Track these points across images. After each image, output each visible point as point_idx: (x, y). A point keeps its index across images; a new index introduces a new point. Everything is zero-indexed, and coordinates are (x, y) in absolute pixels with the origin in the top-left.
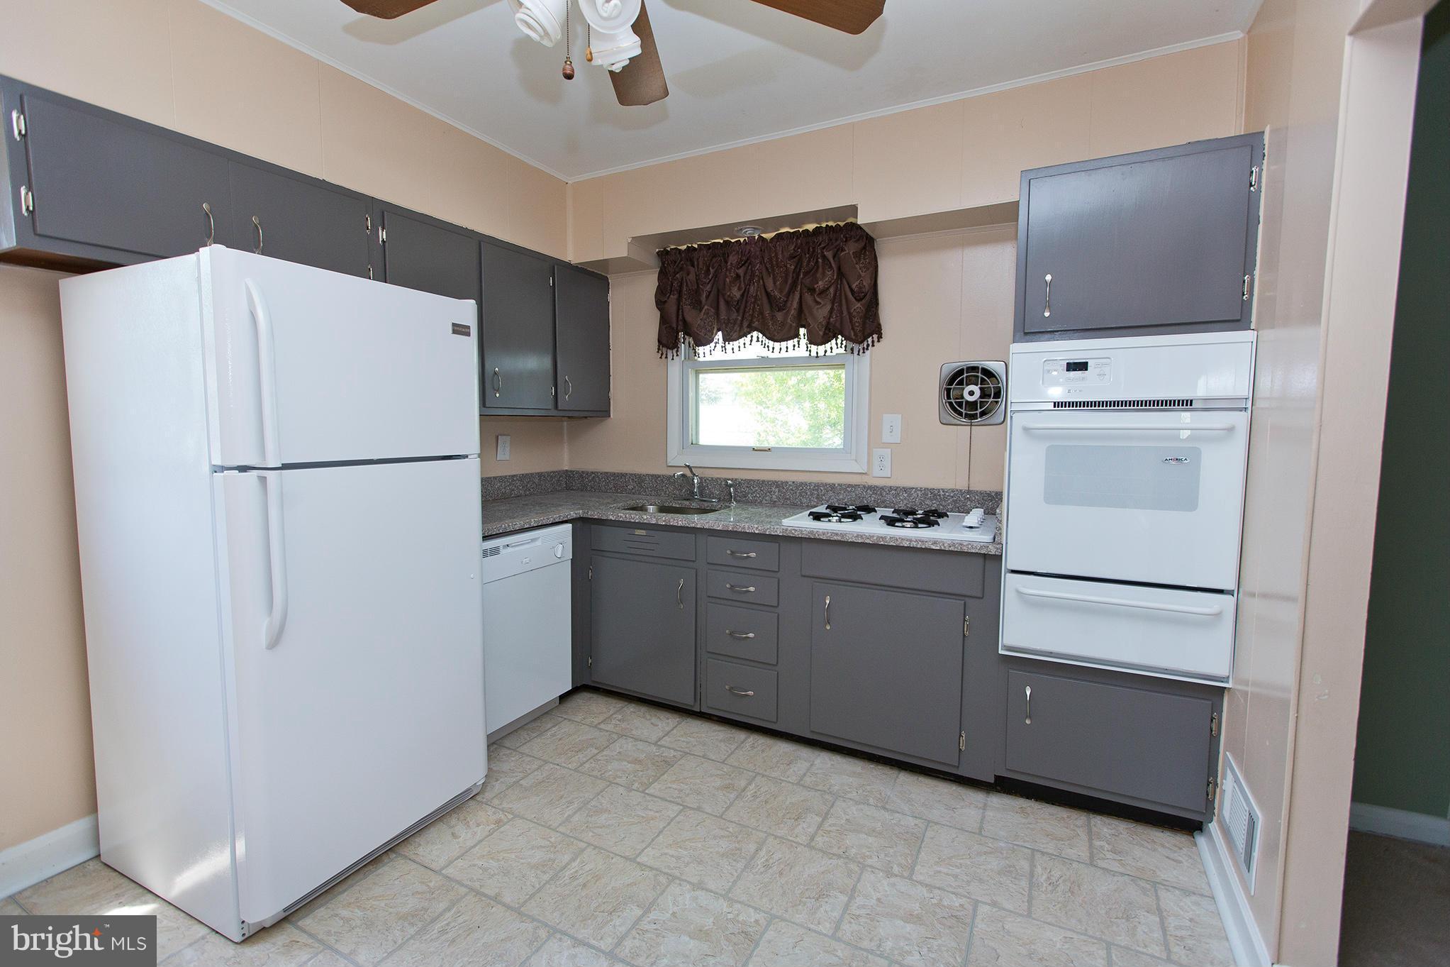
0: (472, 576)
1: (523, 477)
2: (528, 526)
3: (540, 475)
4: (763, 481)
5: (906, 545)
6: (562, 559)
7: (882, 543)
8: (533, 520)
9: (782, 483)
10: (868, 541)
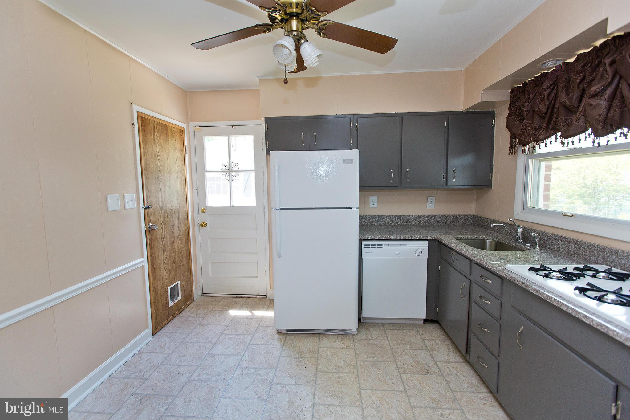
0: (351, 253)
1: (441, 217)
2: (399, 239)
3: (454, 216)
4: (565, 238)
5: (564, 310)
6: (419, 257)
7: (549, 301)
8: (402, 236)
9: (577, 241)
10: (540, 296)
